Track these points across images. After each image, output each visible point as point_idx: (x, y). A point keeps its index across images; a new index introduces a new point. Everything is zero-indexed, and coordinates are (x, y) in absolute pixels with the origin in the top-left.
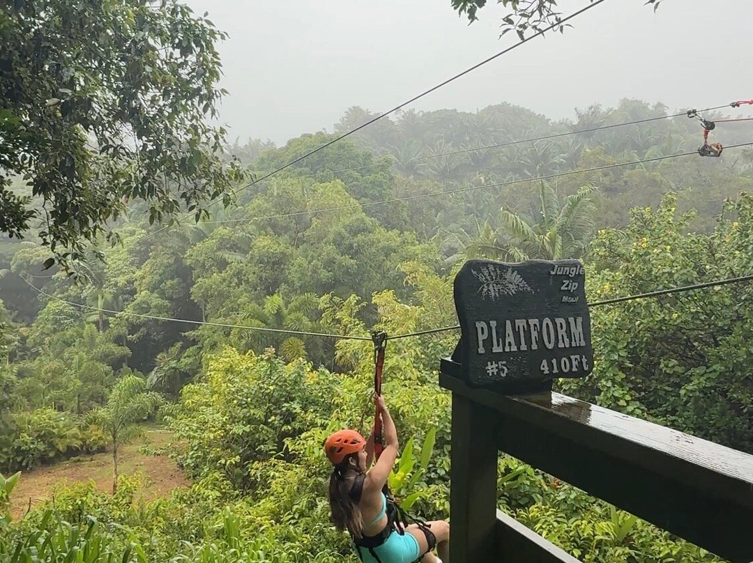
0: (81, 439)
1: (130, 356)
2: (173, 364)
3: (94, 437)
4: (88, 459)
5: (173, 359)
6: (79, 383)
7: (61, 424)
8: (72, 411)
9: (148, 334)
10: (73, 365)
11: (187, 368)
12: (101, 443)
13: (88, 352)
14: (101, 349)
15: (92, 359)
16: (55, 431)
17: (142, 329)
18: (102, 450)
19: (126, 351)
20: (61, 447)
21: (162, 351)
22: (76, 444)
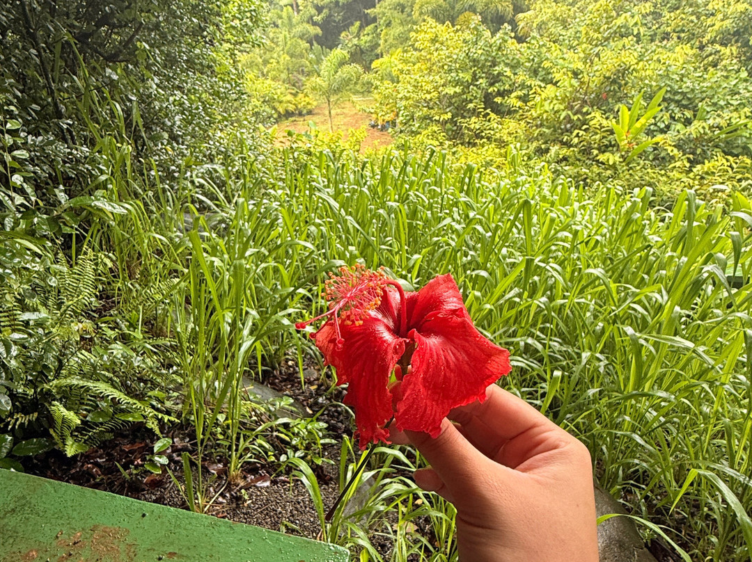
0: (294, 104)
1: (320, 35)
2: (355, 41)
3: (303, 103)
4: (302, 119)
5: (354, 37)
6: (288, 58)
7: (279, 91)
8: (284, 82)
9: (330, 16)
10: (280, 43)
11: (367, 45)
12: (309, 107)
13: (289, 32)
14: (299, 29)
15: (294, 37)
16: (276, 97)
17: (324, 11)
18: (310, 113)
19: (318, 31)
20: (281, 110)
21: (345, 30)
22: (291, 108)
